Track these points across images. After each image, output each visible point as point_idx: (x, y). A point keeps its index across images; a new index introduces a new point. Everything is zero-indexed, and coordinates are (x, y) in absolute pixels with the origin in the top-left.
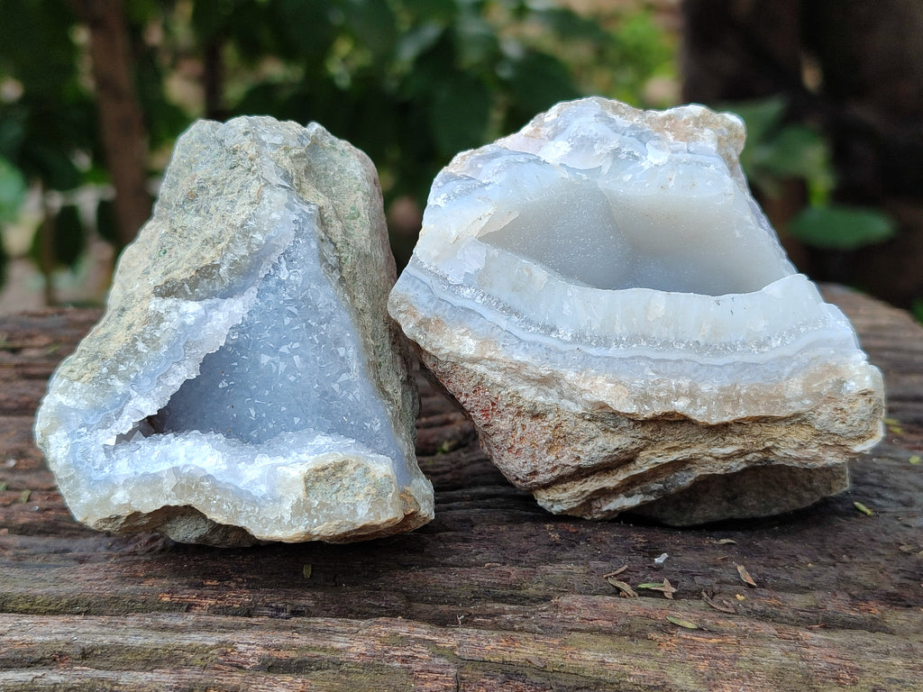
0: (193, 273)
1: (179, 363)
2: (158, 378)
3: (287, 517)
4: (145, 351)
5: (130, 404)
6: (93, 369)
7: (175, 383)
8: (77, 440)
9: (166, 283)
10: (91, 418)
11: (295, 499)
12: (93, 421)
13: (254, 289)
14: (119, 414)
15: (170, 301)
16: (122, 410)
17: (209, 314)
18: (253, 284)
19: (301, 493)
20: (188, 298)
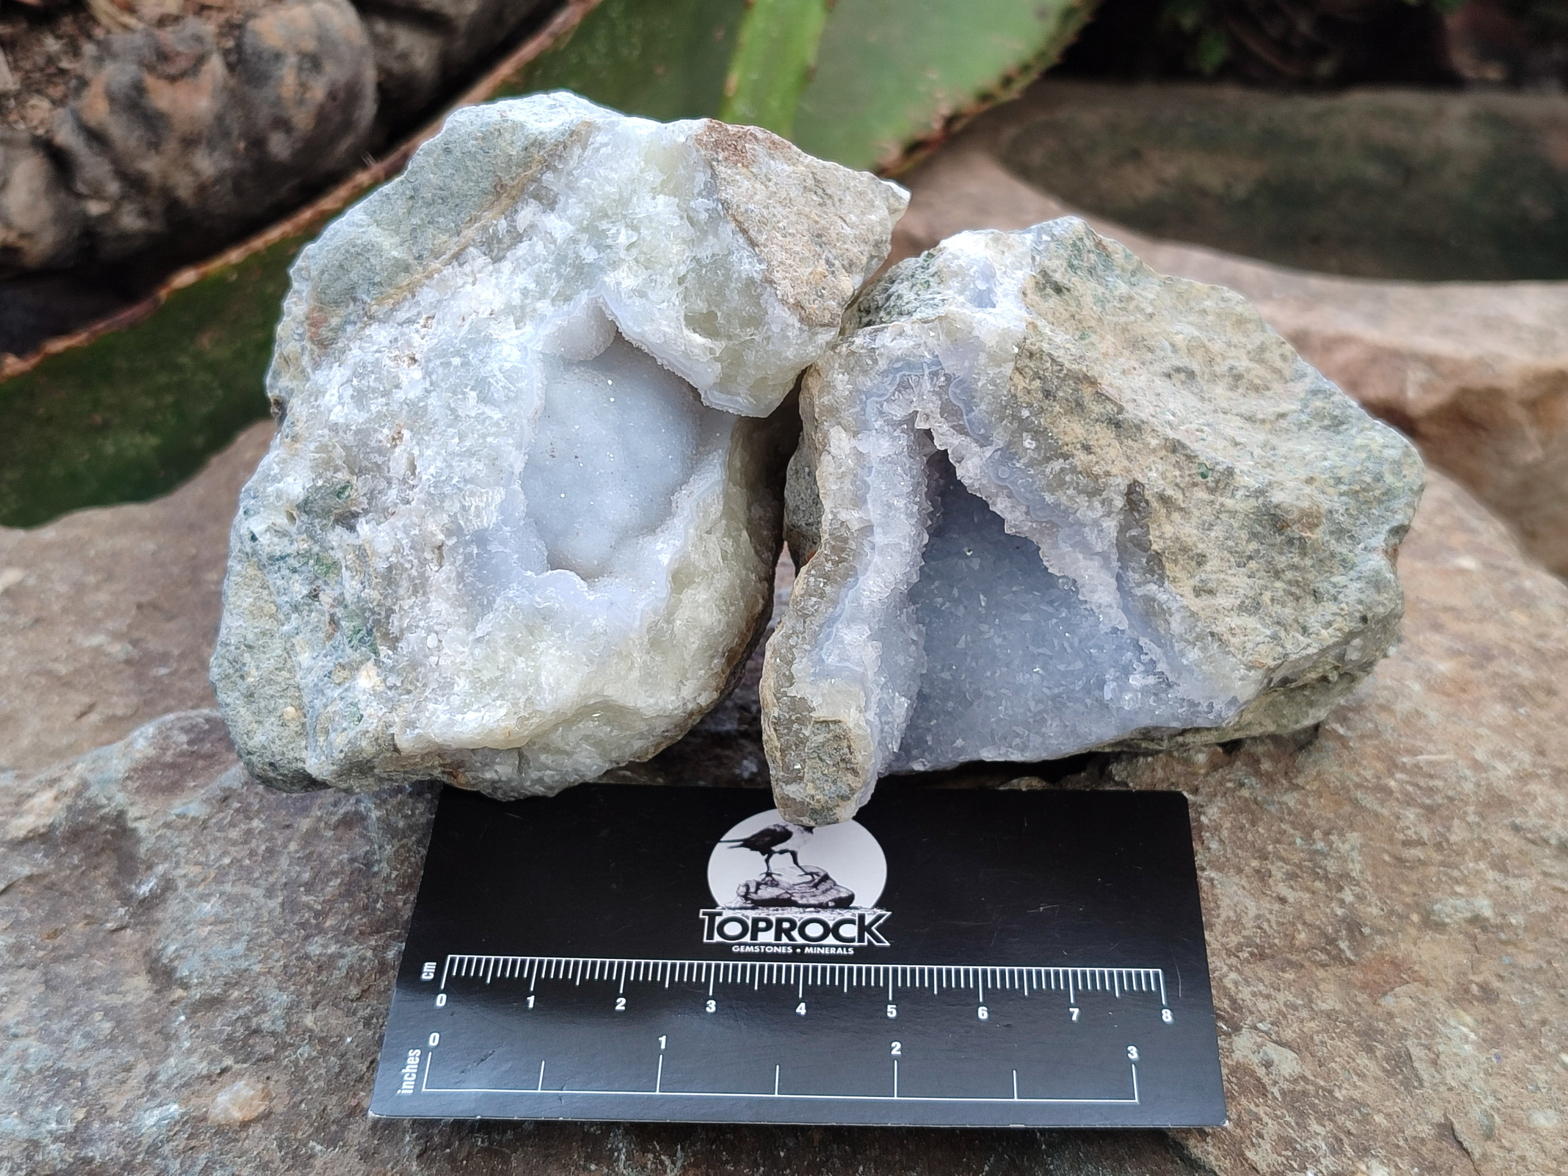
0: (1155, 547)
1: (1027, 513)
2: (1007, 487)
3: (792, 692)
4: (1048, 470)
5: (973, 445)
6: (1029, 392)
7: (1000, 506)
8: (927, 372)
9: (1147, 502)
10: (958, 391)
11: (814, 704)
12: (955, 393)
13: (1124, 625)
14: (961, 430)
15: (1119, 502)
16: (967, 434)
17: (1097, 557)
18: (1131, 626)
19: (820, 714)
20: (1123, 529)
